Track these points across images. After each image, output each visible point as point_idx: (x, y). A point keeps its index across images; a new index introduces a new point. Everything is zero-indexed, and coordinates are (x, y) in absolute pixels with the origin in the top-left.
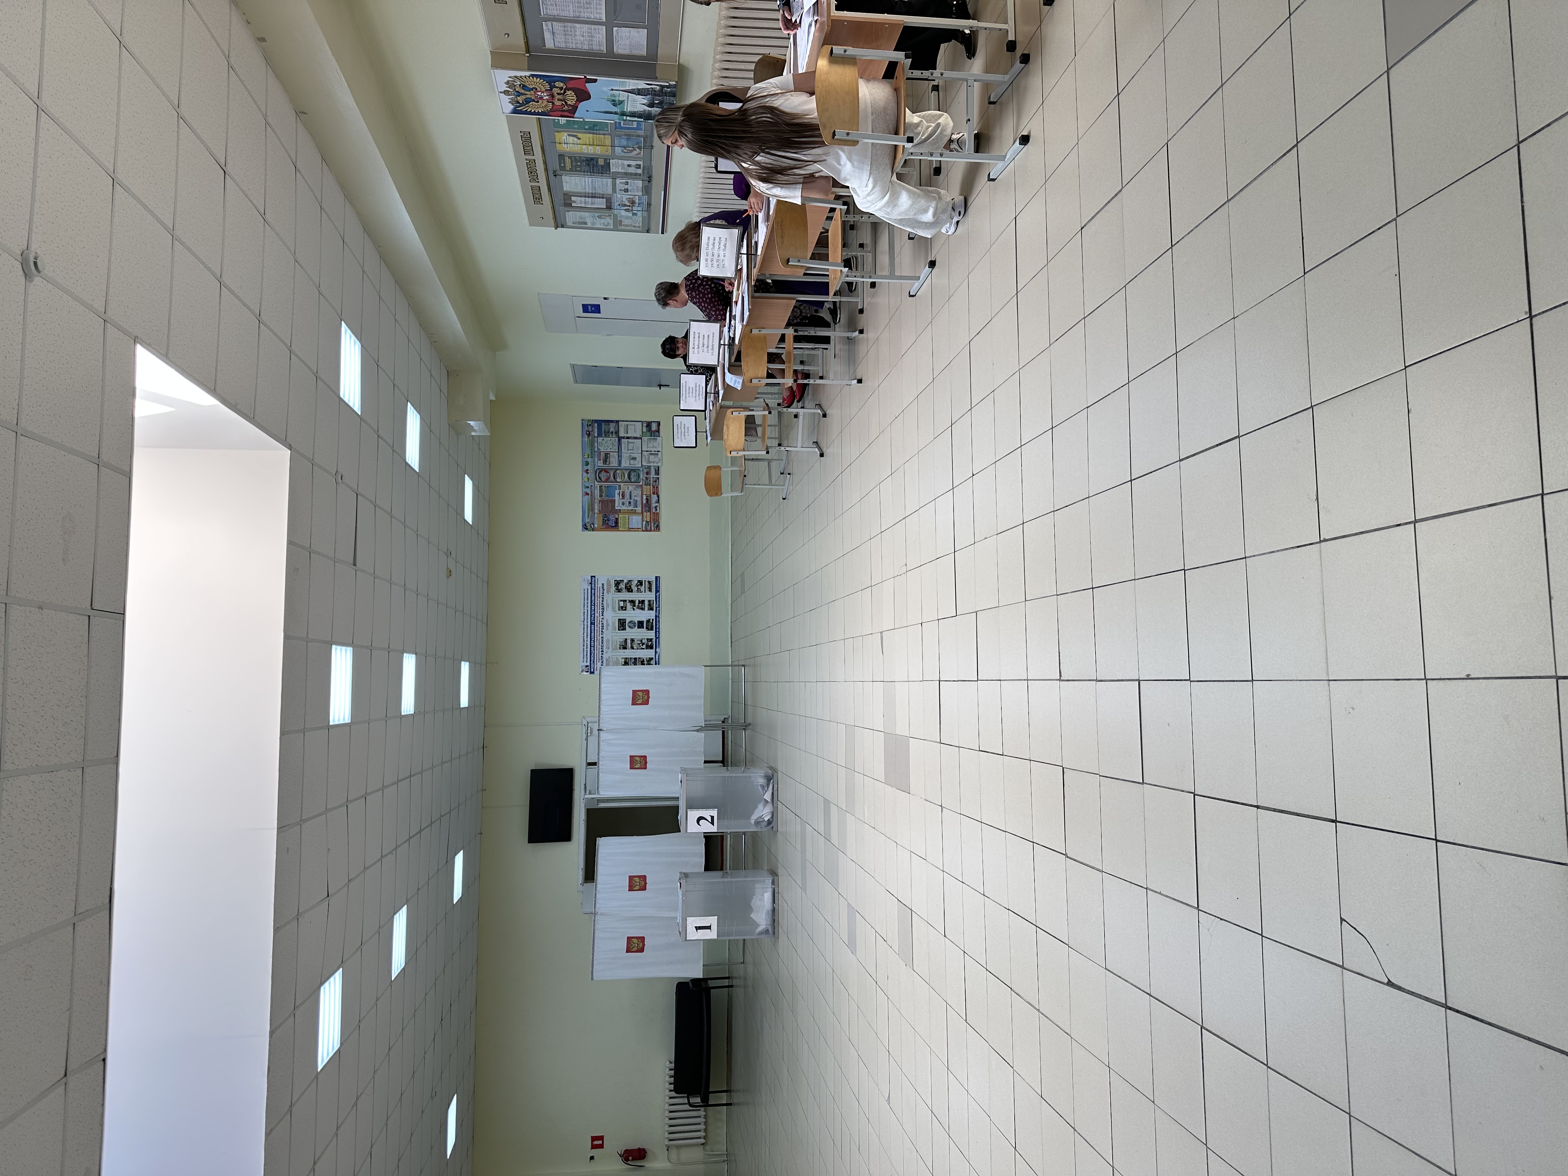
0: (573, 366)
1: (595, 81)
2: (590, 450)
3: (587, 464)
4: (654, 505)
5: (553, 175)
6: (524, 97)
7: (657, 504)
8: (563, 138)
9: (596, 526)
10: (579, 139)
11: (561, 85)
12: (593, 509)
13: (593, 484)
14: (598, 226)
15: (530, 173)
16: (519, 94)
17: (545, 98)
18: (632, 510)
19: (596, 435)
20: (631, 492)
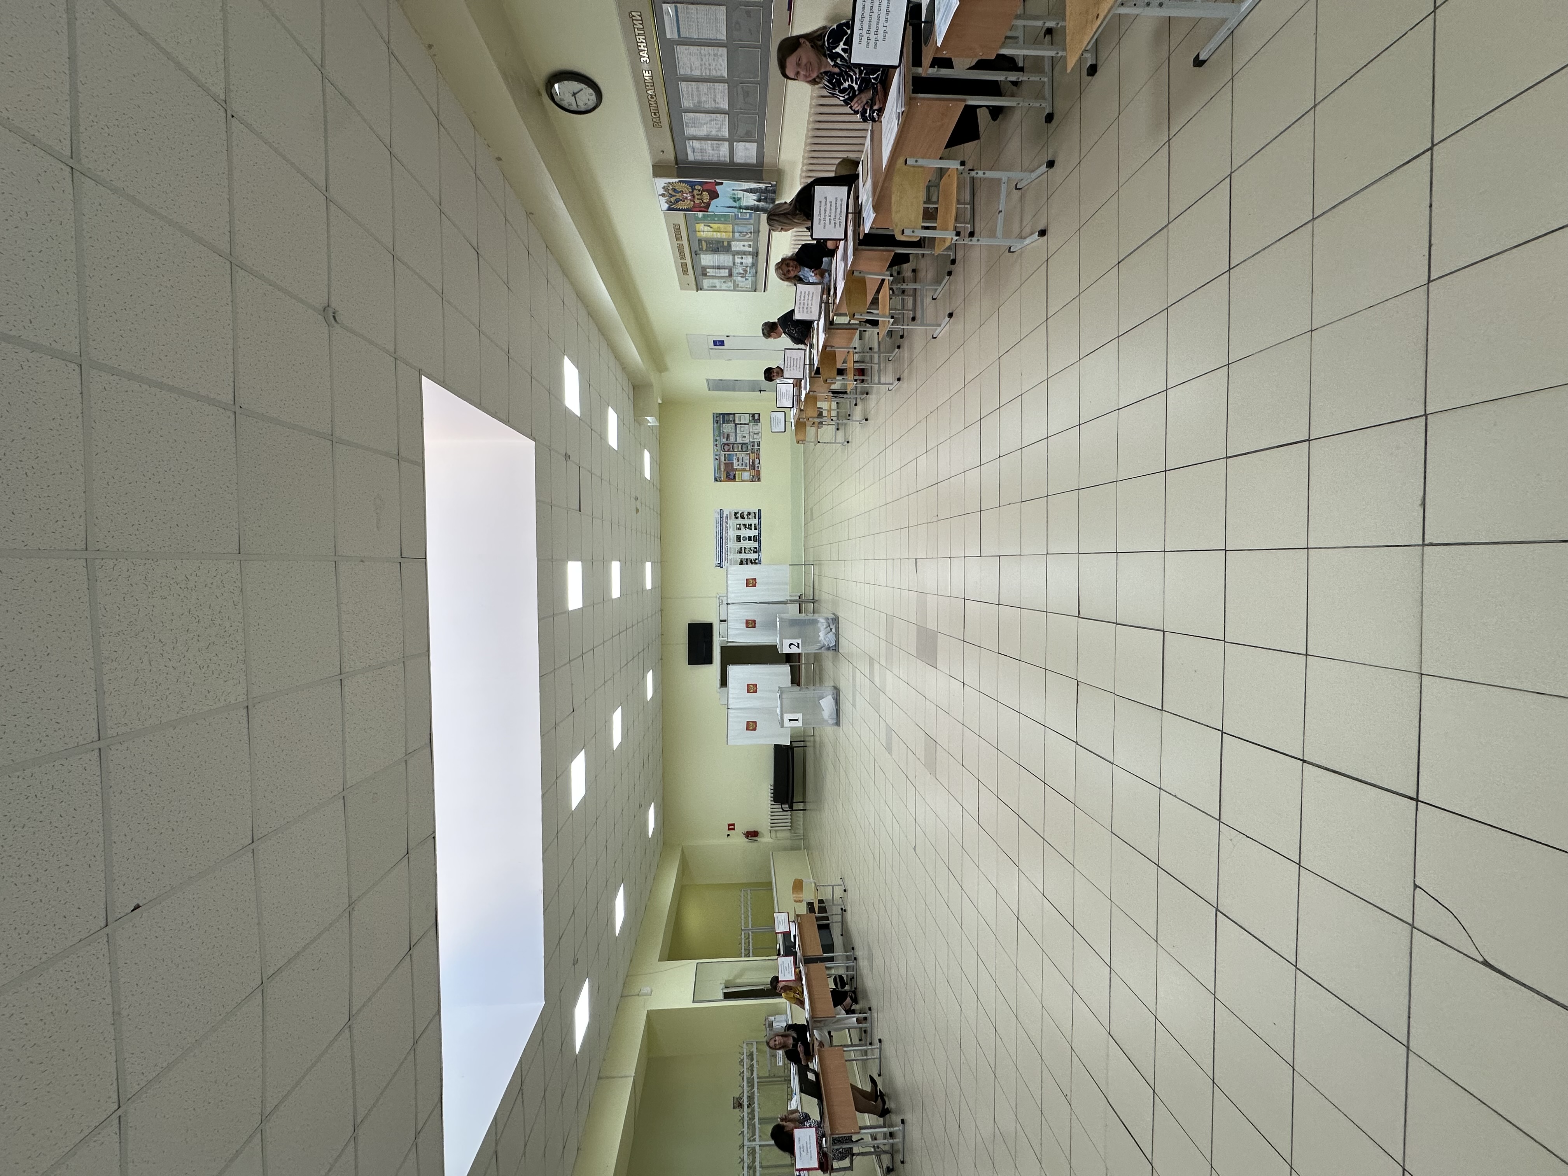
0: (708, 380)
1: (722, 183)
2: (718, 432)
3: (717, 441)
5: (695, 254)
6: (675, 198)
7: (759, 465)
8: (701, 227)
9: (722, 479)
11: (699, 187)
12: (720, 469)
13: (720, 453)
15: (680, 253)
16: (671, 196)
17: (688, 198)
18: (744, 469)
19: (722, 422)
20: (743, 458)
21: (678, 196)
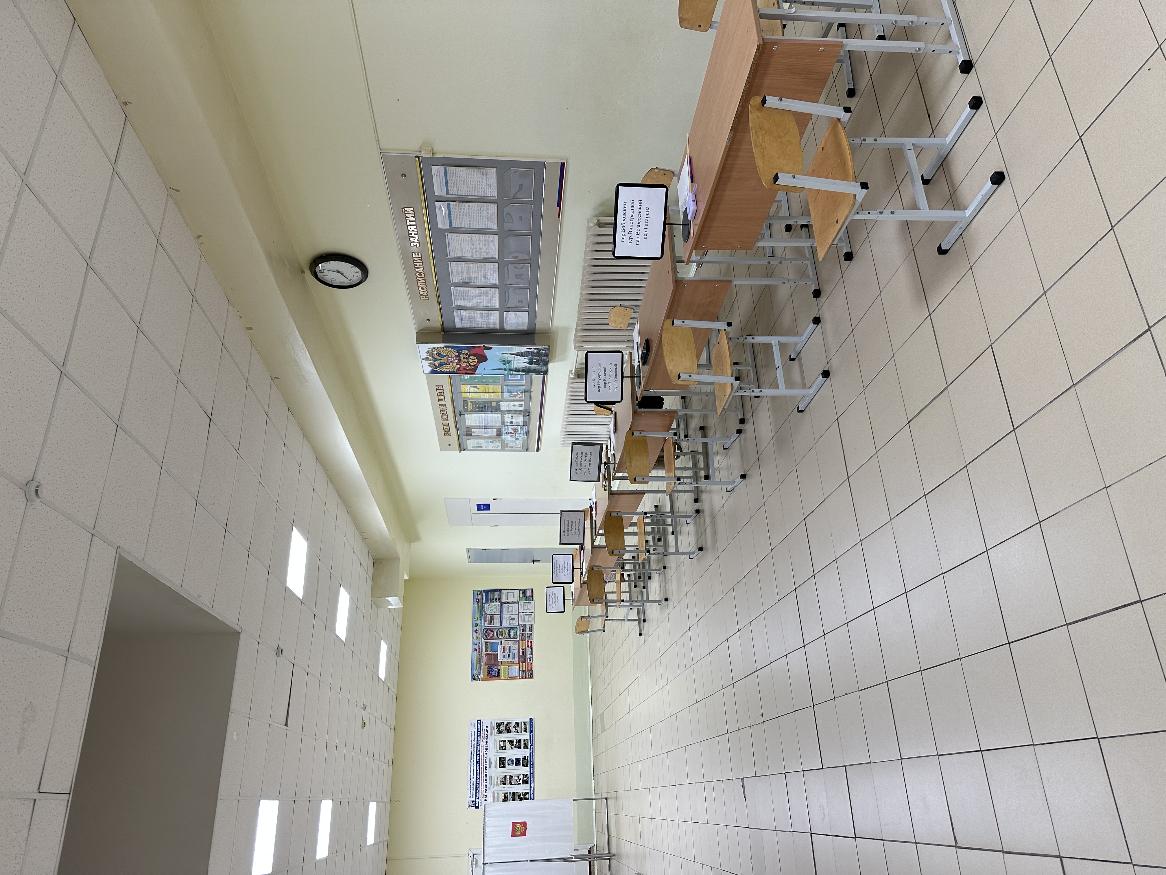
0: (468, 550)
1: (491, 348)
2: (479, 613)
3: (477, 625)
4: (528, 657)
5: (459, 414)
6: (439, 362)
7: (531, 656)
8: (467, 388)
9: (482, 676)
10: (479, 389)
11: (467, 352)
12: (480, 663)
13: (480, 642)
14: (490, 448)
15: (442, 414)
16: (436, 360)
17: (454, 362)
18: (511, 661)
19: (484, 602)
20: (510, 646)
21: (443, 360)
